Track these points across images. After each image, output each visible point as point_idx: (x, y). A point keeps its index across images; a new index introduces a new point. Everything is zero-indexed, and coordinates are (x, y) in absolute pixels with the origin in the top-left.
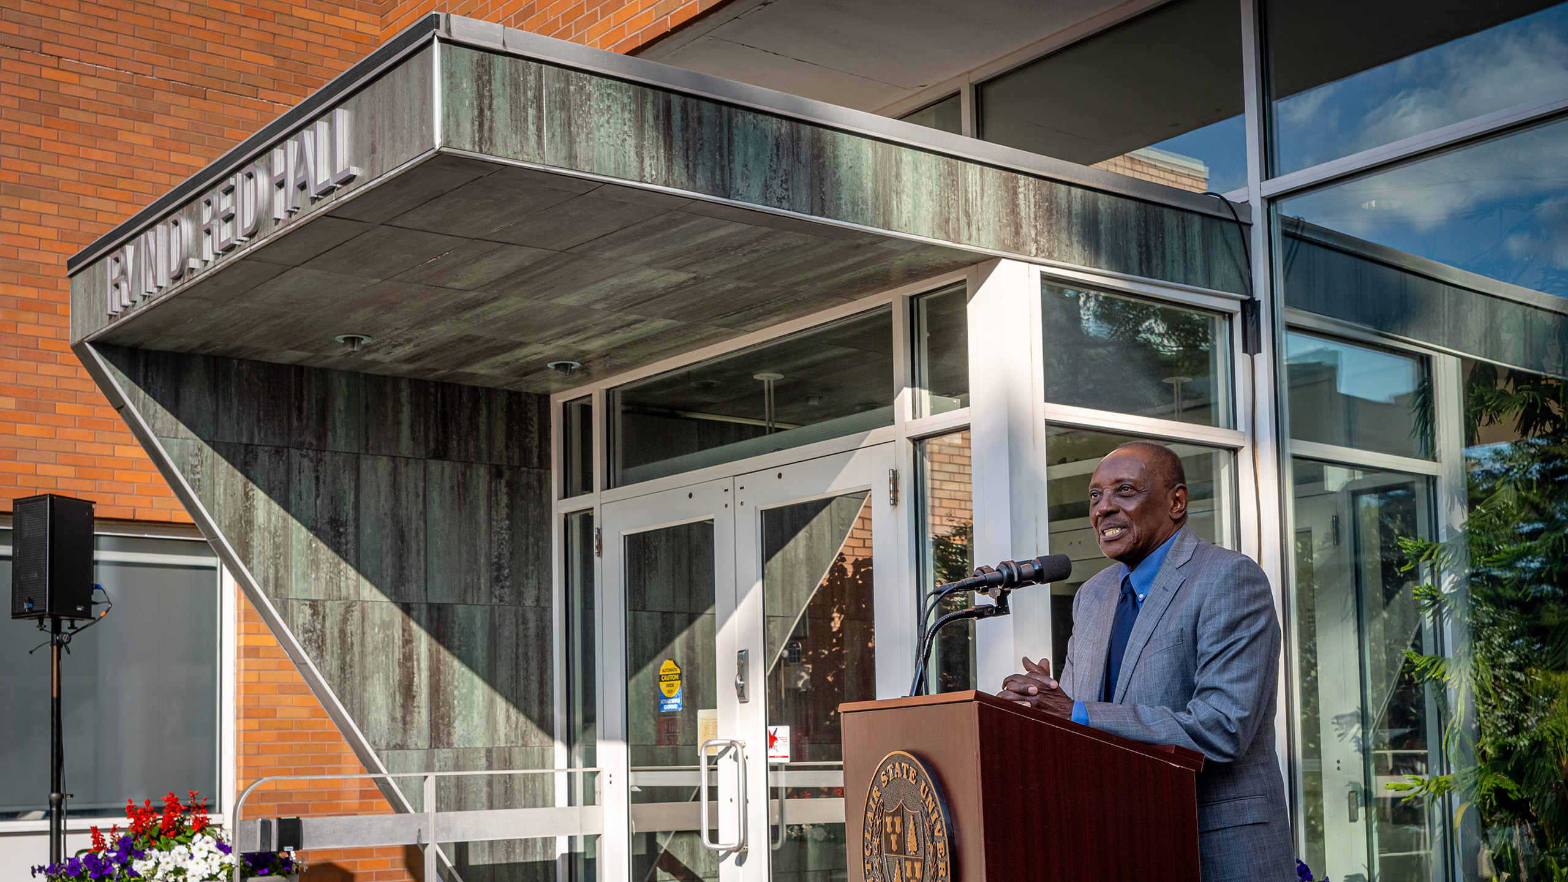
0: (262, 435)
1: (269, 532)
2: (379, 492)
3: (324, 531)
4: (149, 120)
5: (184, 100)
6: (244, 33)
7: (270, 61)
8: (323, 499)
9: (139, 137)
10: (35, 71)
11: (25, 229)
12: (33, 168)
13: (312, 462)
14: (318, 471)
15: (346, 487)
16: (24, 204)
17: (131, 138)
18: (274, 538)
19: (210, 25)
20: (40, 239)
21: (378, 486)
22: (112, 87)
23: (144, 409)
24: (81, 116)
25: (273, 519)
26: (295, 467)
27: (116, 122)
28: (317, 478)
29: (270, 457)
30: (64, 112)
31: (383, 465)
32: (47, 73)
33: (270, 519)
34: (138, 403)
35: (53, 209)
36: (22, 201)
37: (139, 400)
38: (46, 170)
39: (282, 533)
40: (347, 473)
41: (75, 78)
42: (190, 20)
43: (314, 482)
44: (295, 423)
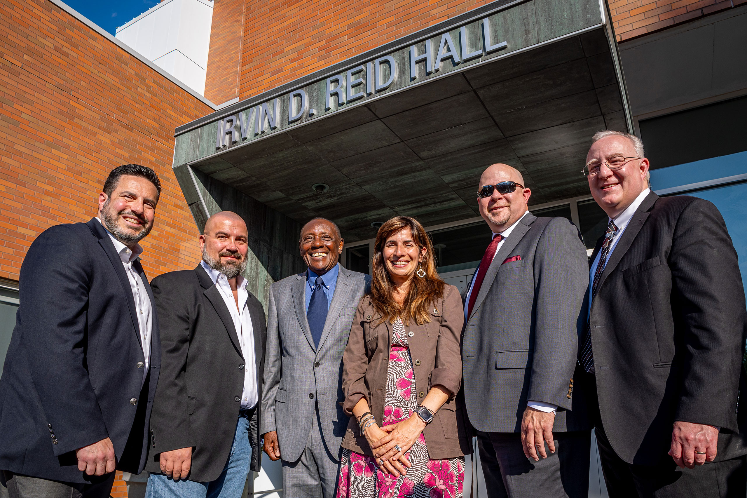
0: (251, 231)
1: (251, 278)
2: (289, 271)
3: (270, 282)
4: (110, 133)
5: (124, 130)
6: (149, 112)
7: (158, 126)
8: (270, 268)
9: (105, 138)
10: (68, 100)
11: (51, 161)
12: (60, 138)
13: (267, 249)
14: (269, 254)
15: (278, 264)
16: (53, 151)
17: (102, 138)
18: (252, 281)
19: (137, 105)
20: (58, 167)
21: (288, 267)
22: (98, 117)
23: (208, 204)
24: (83, 124)
25: (252, 272)
26: (262, 250)
27: (97, 130)
28: (269, 257)
29: (253, 242)
30: (76, 120)
31: (290, 257)
32: (71, 103)
33: (251, 272)
34: (206, 201)
35: (66, 157)
36: (53, 150)
37: (206, 200)
38: (65, 140)
39: (255, 280)
40: (279, 258)
41: (83, 108)
42: (131, 102)
43: (267, 259)
44: (263, 230)
